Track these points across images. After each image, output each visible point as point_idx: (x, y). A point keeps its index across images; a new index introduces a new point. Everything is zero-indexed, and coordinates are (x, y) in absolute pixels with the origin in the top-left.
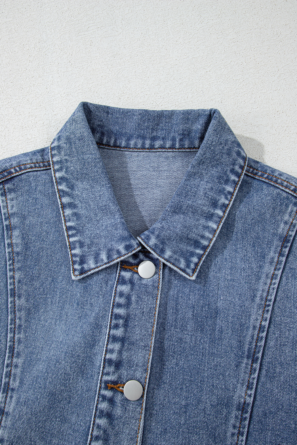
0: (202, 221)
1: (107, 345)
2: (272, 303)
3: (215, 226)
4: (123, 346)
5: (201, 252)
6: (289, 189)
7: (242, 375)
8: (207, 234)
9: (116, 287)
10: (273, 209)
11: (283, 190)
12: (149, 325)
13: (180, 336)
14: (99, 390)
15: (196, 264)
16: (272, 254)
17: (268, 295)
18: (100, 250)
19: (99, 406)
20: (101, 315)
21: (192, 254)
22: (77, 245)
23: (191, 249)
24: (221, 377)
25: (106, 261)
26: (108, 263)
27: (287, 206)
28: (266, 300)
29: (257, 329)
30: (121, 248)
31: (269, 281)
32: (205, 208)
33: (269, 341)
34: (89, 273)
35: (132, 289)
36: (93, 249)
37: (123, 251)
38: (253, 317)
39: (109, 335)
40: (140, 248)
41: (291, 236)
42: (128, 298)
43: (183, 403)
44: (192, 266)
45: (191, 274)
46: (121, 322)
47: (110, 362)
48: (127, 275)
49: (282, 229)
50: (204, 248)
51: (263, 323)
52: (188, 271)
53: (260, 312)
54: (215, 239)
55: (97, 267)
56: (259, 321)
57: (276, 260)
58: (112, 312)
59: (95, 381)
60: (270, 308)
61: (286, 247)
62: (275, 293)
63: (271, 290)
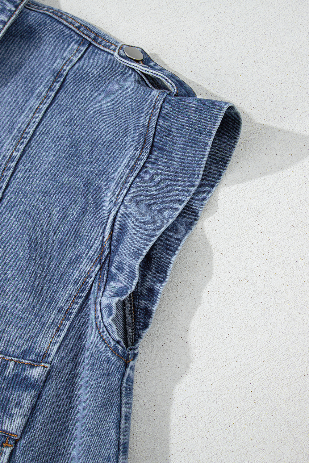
2: (29, 136)
6: (73, 25)
10: (54, 46)
11: (66, 26)
16: (41, 88)
17: (26, 128)
27: (69, 44)
28: (24, 132)
29: (7, 159)
31: (31, 114)
33: (17, 172)
38: (6, 147)
41: (65, 70)
49: (58, 63)
51: (14, 154)
53: (14, 143)
56: (10, 152)
57: (44, 94)
60: (26, 141)
61: (58, 82)
62: (35, 127)
63: (31, 124)
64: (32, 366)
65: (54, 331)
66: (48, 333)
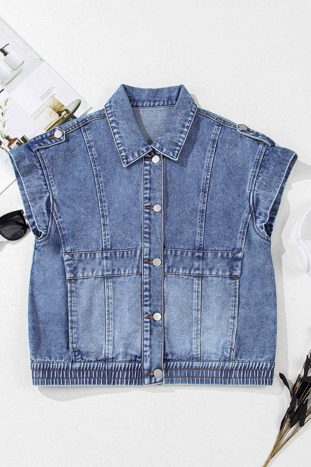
0: (179, 135)
1: (144, 191)
2: (211, 168)
3: (184, 136)
4: (150, 191)
5: (179, 148)
6: (214, 119)
7: (201, 199)
8: (181, 140)
9: (144, 168)
10: (208, 128)
11: (212, 119)
12: (160, 181)
13: (173, 186)
14: (144, 210)
15: (177, 154)
16: (209, 148)
17: (209, 165)
18: (133, 152)
19: (145, 216)
20: (139, 180)
21: (175, 150)
22: (123, 151)
23: (174, 147)
24: (192, 201)
25: (138, 156)
26: (139, 157)
27: (214, 127)
28: (208, 167)
29: (205, 180)
30: (144, 149)
31: (209, 159)
32: (179, 128)
33: (210, 184)
34: (131, 163)
35: (151, 168)
36: (130, 152)
37: (145, 151)
38: (203, 175)
39: (144, 187)
40: (152, 149)
41: (216, 139)
42: (150, 171)
43: (178, 212)
44: (176, 155)
45: (175, 158)
46: (148, 181)
47: (146, 198)
48: (147, 162)
49: (212, 136)
50: (180, 147)
51: (208, 177)
52: (174, 157)
53: (206, 172)
54: (184, 142)
55: (134, 160)
56: (206, 176)
57: (211, 150)
58: (144, 178)
59: (141, 207)
60: (210, 170)
61: (215, 144)
62: (212, 164)
63: (210, 163)
64: (238, 253)
65: (241, 240)
66: (239, 241)
